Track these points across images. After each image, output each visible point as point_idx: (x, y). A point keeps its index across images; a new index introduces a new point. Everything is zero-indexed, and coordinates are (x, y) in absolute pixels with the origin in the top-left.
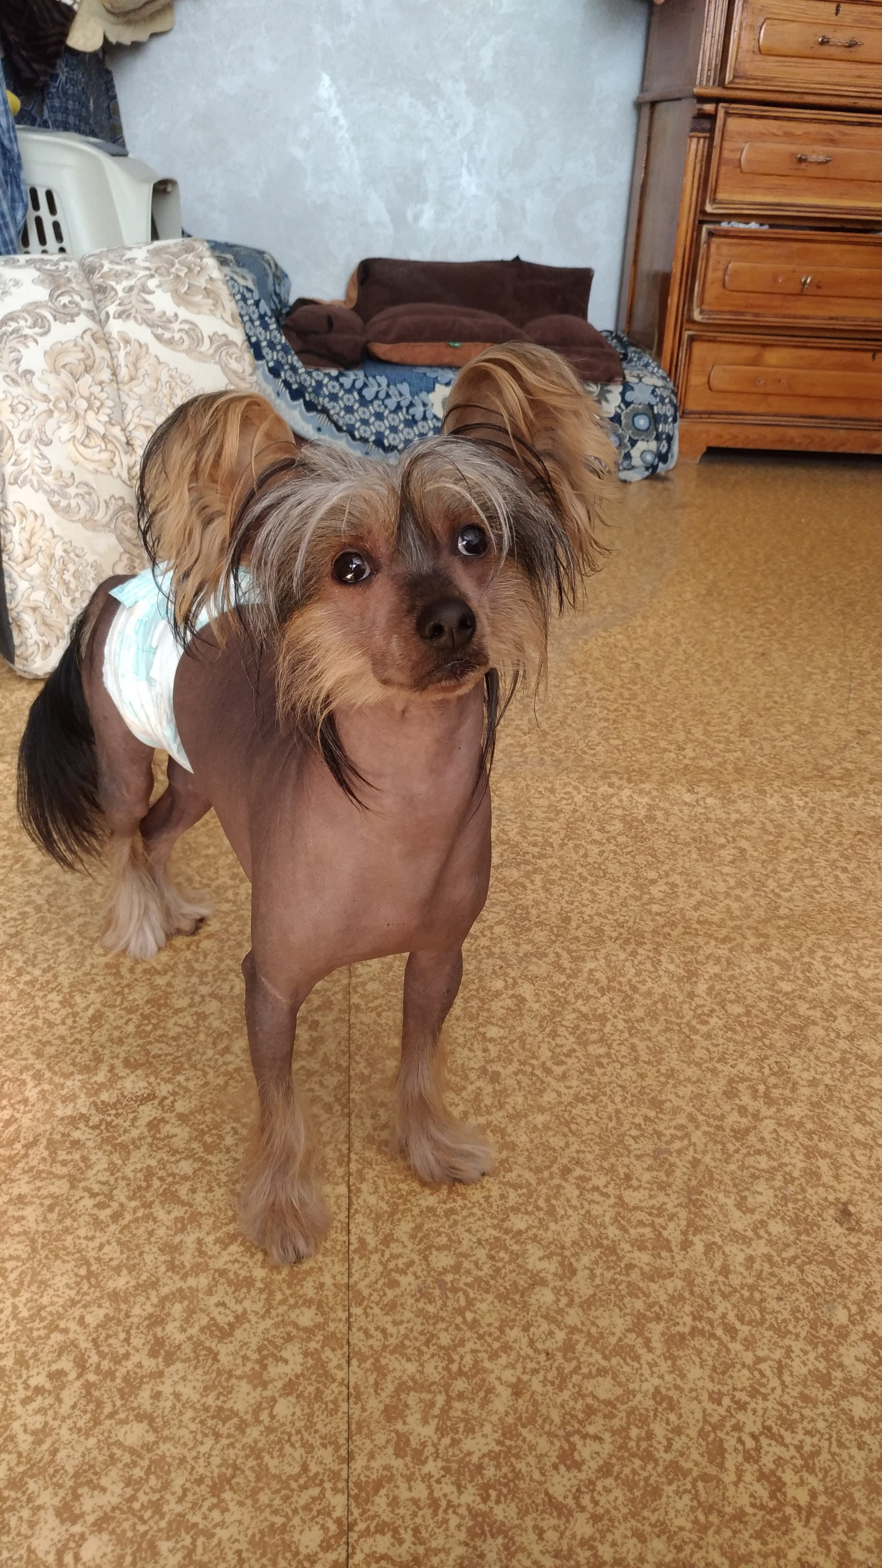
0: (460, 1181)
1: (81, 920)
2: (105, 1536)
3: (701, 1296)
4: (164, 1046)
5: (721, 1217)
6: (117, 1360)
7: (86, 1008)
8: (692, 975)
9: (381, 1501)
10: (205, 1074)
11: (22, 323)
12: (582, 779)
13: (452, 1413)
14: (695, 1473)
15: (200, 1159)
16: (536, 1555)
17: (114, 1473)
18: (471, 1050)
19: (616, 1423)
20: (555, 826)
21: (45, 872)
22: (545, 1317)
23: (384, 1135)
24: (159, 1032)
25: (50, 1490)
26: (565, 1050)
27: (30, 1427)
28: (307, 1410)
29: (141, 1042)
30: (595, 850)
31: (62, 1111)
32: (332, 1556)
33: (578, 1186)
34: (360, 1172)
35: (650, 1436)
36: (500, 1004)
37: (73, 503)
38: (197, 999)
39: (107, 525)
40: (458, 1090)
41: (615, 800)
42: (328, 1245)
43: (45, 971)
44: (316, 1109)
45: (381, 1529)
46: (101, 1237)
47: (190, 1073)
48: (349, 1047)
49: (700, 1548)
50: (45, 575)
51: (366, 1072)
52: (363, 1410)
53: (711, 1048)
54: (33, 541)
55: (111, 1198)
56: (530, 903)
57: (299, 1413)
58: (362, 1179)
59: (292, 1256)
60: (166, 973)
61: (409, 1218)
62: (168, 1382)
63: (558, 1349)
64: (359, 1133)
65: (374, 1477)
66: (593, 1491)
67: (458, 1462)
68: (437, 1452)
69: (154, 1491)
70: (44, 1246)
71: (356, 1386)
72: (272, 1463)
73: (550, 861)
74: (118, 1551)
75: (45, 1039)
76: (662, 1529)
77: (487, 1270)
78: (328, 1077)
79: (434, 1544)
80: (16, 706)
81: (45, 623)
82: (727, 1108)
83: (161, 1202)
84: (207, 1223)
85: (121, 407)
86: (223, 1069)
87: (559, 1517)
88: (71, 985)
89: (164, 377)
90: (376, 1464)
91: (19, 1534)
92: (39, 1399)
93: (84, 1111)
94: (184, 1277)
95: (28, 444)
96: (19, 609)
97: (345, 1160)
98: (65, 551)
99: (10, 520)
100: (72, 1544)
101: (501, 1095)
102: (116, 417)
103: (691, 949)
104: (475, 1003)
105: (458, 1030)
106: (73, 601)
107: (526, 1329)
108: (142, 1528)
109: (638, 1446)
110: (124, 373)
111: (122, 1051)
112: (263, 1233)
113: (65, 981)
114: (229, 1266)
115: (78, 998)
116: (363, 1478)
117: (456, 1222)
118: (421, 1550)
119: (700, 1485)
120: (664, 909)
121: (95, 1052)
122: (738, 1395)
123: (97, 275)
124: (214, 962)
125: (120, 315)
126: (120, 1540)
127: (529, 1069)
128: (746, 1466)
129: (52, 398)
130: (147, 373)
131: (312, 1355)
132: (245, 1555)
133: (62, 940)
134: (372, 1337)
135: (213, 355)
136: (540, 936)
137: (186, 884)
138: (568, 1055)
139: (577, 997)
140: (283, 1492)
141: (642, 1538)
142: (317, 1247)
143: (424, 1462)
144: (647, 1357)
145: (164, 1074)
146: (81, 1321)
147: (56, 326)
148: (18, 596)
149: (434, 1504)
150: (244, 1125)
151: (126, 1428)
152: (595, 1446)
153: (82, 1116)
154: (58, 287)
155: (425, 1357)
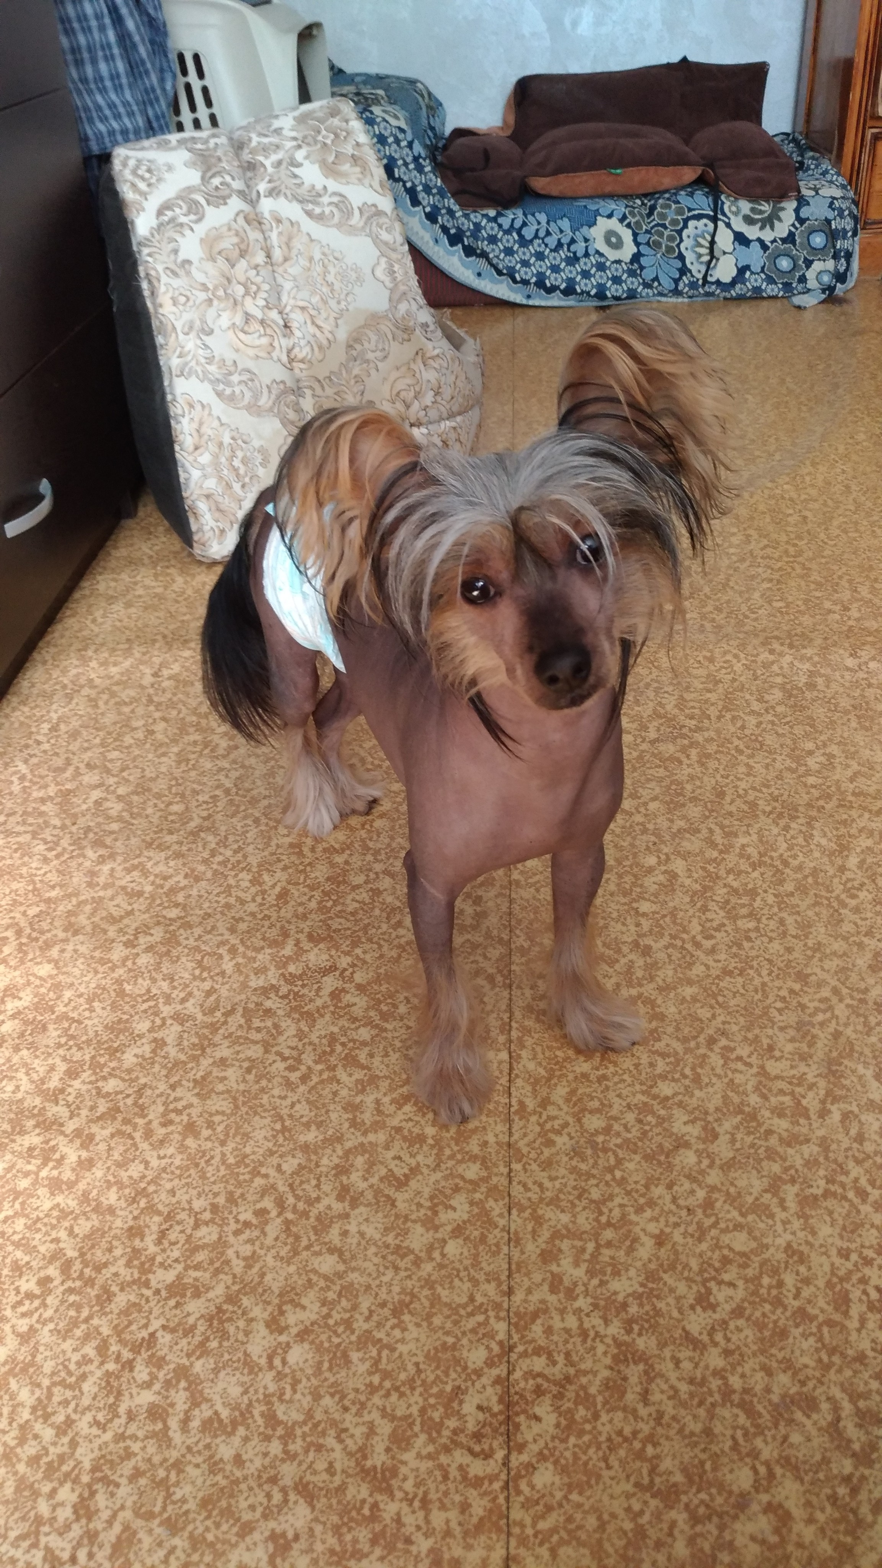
0: (613, 1050)
1: (265, 802)
2: (306, 1346)
3: (835, 1161)
4: (342, 921)
5: (859, 1088)
6: (311, 1202)
7: (273, 886)
8: (843, 848)
9: (537, 1329)
10: (380, 947)
11: (178, 210)
12: (742, 646)
13: (601, 1258)
14: (821, 1318)
15: (377, 1026)
16: (674, 1381)
17: (312, 1294)
18: (624, 924)
19: (750, 1272)
20: (713, 697)
21: (232, 756)
22: (688, 1177)
23: (542, 1005)
24: (339, 908)
25: (261, 1306)
26: (715, 924)
27: (242, 1254)
28: (473, 1251)
29: (322, 917)
30: (752, 721)
31: (255, 982)
32: (495, 1372)
33: (723, 1056)
34: (520, 1039)
35: (780, 1284)
36: (653, 879)
37: (237, 390)
38: (372, 876)
39: (271, 410)
40: (612, 963)
41: (775, 668)
42: (491, 1106)
43: (236, 852)
44: (481, 981)
45: (538, 1351)
46: (292, 1097)
47: (368, 946)
48: (510, 921)
49: (822, 1383)
50: (216, 465)
51: (526, 945)
52: (523, 1253)
53: (860, 922)
54: (202, 431)
55: (299, 1061)
56: (685, 778)
57: (466, 1253)
58: (523, 1047)
59: (458, 1117)
60: (343, 851)
61: (564, 1083)
62: (354, 1223)
63: (699, 1206)
64: (519, 1002)
65: (531, 1308)
66: (726, 1329)
67: (606, 1300)
68: (587, 1290)
69: (345, 1311)
70: (244, 1103)
71: (516, 1233)
72: (444, 1294)
73: (706, 734)
74: (317, 1358)
75: (237, 916)
76: (788, 1365)
77: (635, 1133)
78: (490, 949)
79: (583, 1366)
80: (197, 591)
81: (219, 510)
82: (871, 981)
83: (344, 1066)
84: (384, 1085)
85: (277, 290)
86: (396, 942)
87: (694, 1350)
88: (260, 865)
89: (317, 256)
90: (535, 1298)
91: (237, 1341)
92: (248, 1231)
93: (274, 982)
94: (365, 1134)
95: (191, 336)
96: (194, 497)
97: (506, 1028)
98: (233, 438)
99: (179, 411)
100: (280, 1351)
101: (652, 968)
102: (273, 301)
103: (844, 823)
104: (628, 879)
105: (612, 905)
106: (243, 486)
107: (670, 1187)
108: (336, 1340)
109: (769, 1294)
110: (277, 254)
111: (305, 926)
112: (432, 1095)
113: (254, 861)
114: (404, 1124)
115: (266, 877)
116: (522, 1310)
117: (607, 1088)
118: (572, 1371)
119: (825, 1330)
120: (820, 781)
121: (282, 927)
122: (866, 1252)
123: (246, 151)
124: (387, 841)
125: (271, 193)
126: (319, 1349)
127: (679, 943)
128: (869, 1315)
129: (211, 286)
130: (300, 253)
131: (477, 1204)
132: (422, 1366)
133: (249, 822)
134: (529, 1190)
135: (363, 228)
136: (694, 811)
137: (359, 765)
138: (717, 930)
139: (728, 872)
140: (454, 1317)
141: (769, 1372)
142: (481, 1110)
143: (575, 1299)
144: (780, 1215)
145: (344, 948)
146: (279, 1168)
147: (210, 211)
148: (192, 485)
149: (584, 1334)
150: (415, 995)
151: (320, 1258)
152: (730, 1292)
153: (273, 986)
154: (209, 169)
155: (578, 1209)
